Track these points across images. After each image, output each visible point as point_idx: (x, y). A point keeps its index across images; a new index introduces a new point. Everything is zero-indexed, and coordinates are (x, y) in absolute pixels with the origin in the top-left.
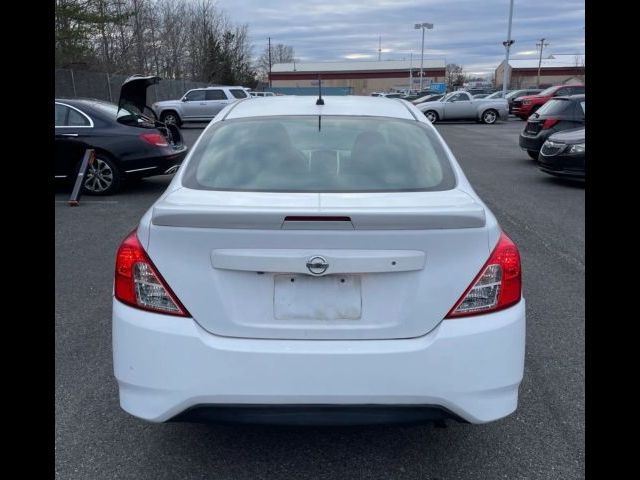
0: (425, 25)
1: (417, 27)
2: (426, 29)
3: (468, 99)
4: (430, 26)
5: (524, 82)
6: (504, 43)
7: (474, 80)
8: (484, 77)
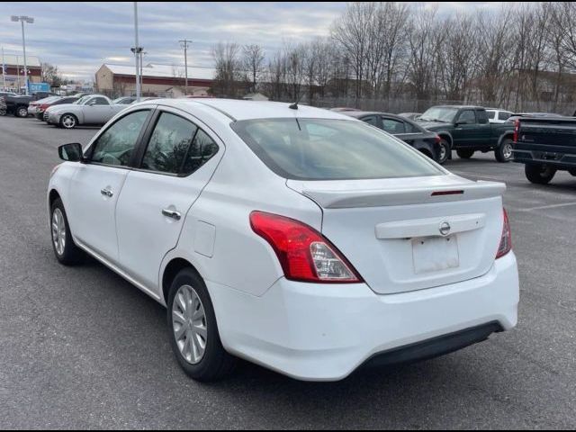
0: (24, 18)
1: (15, 19)
2: (25, 22)
3: (107, 103)
4: (31, 21)
5: (126, 89)
6: (133, 50)
7: (72, 82)
8: (75, 80)
